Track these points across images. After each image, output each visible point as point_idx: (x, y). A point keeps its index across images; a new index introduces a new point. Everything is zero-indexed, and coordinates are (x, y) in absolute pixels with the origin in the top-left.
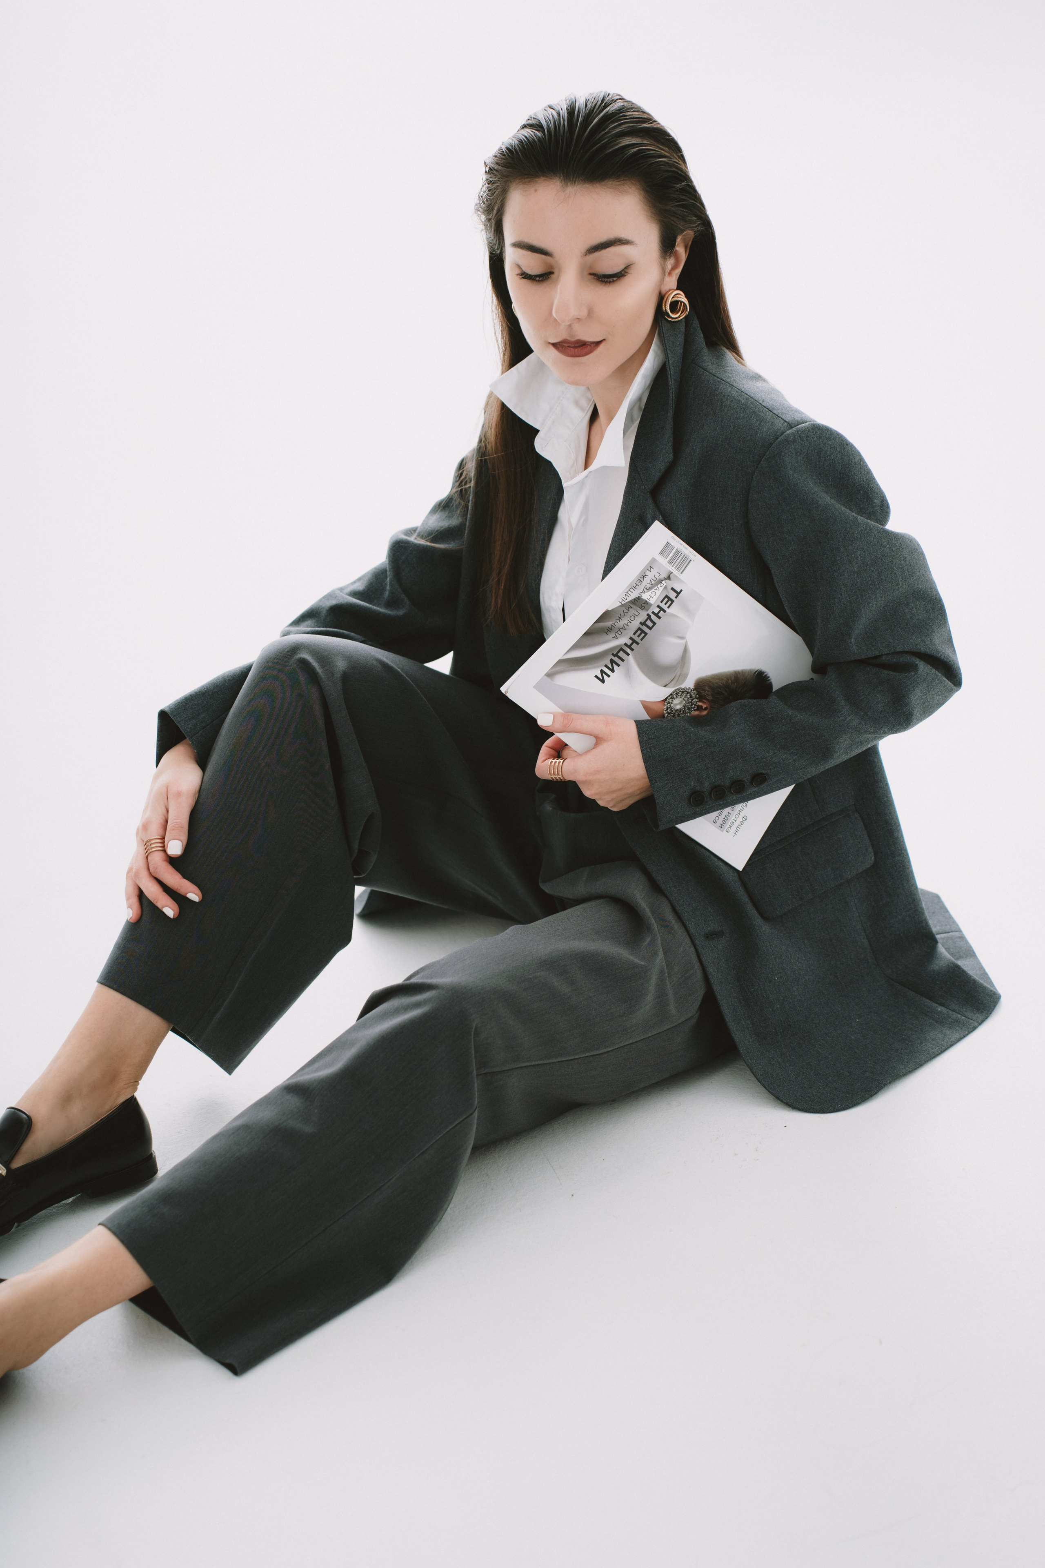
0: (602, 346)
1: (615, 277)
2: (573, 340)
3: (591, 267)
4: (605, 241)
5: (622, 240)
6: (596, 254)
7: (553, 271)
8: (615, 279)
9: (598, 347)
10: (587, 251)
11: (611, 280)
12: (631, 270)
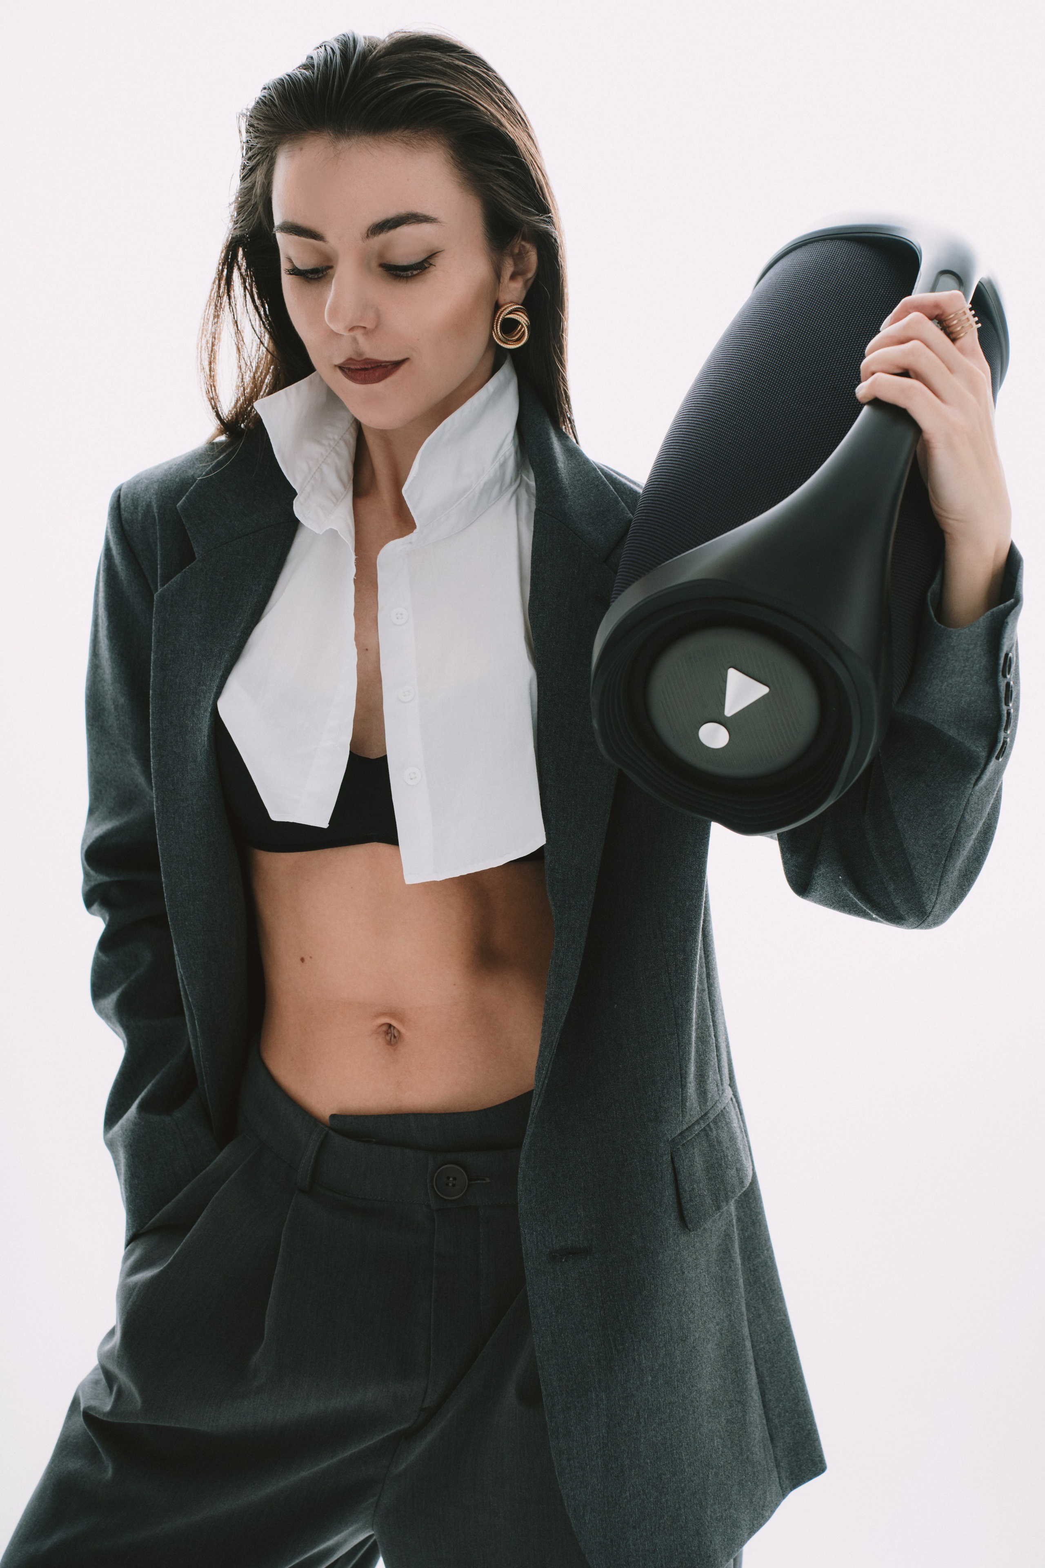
0: (404, 368)
1: (416, 270)
2: (359, 359)
3: (381, 255)
4: (393, 217)
5: (418, 217)
6: (383, 237)
7: (330, 264)
8: (415, 272)
9: (398, 369)
10: (368, 230)
11: (409, 273)
12: (439, 261)
